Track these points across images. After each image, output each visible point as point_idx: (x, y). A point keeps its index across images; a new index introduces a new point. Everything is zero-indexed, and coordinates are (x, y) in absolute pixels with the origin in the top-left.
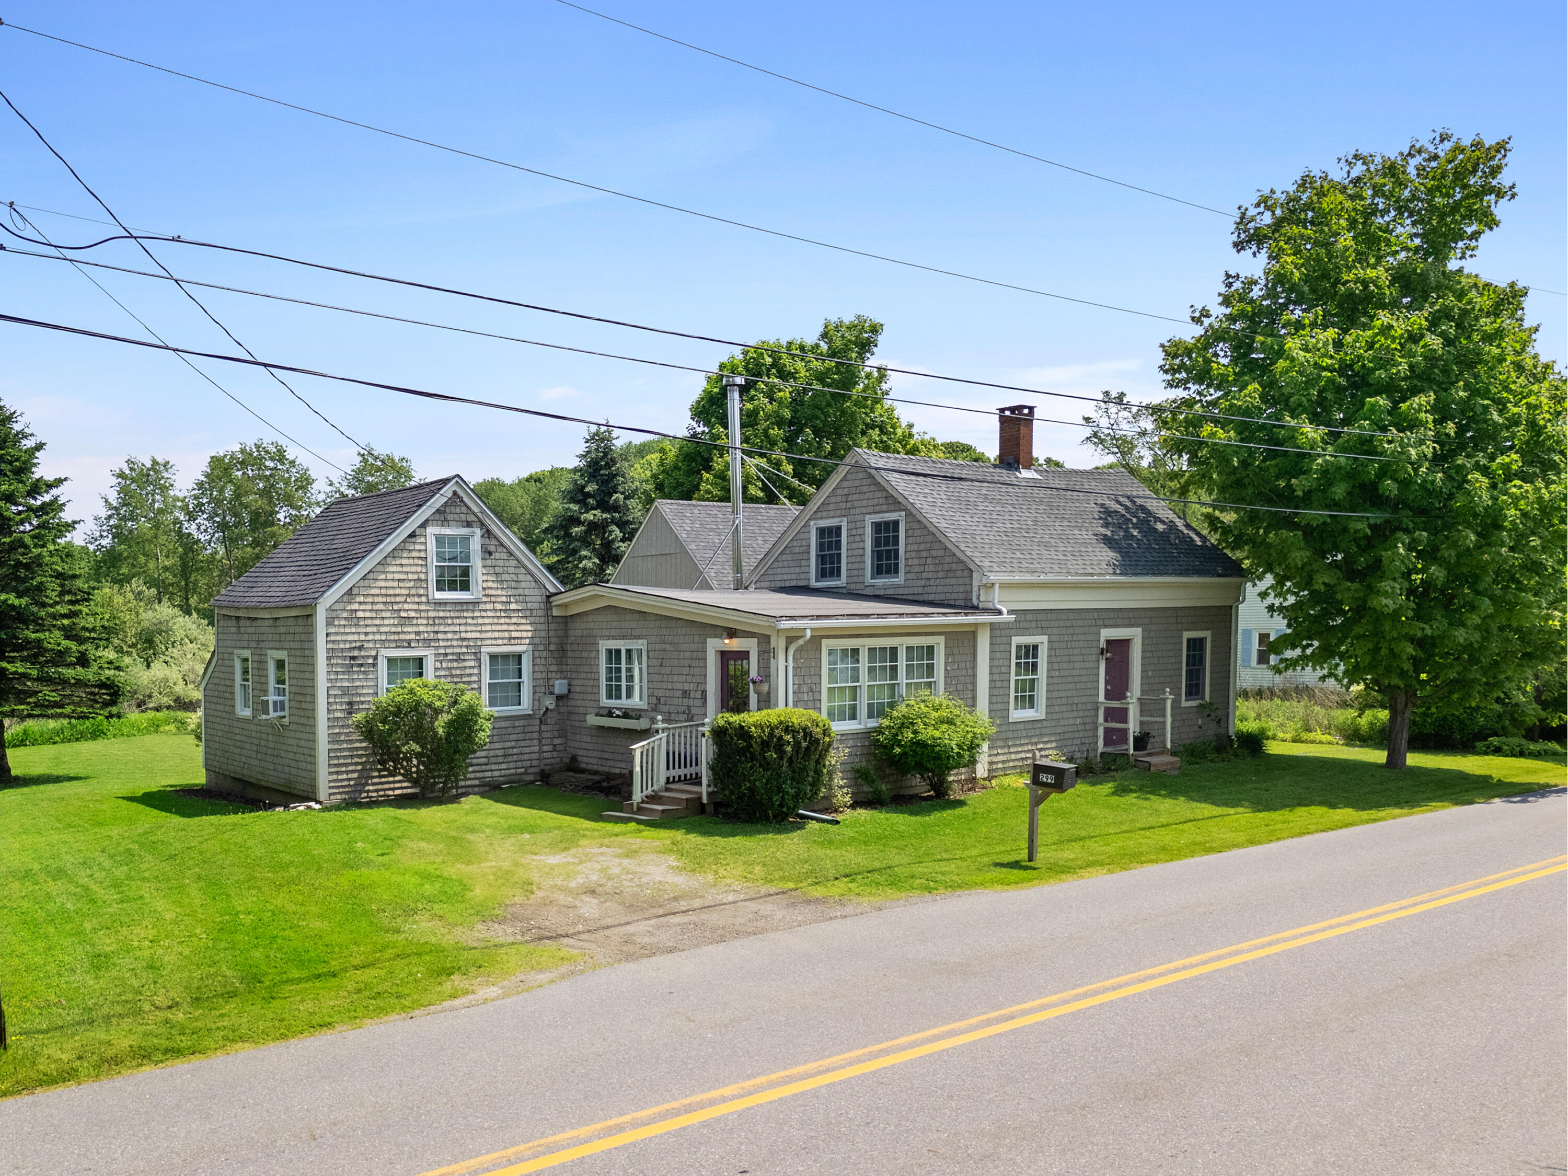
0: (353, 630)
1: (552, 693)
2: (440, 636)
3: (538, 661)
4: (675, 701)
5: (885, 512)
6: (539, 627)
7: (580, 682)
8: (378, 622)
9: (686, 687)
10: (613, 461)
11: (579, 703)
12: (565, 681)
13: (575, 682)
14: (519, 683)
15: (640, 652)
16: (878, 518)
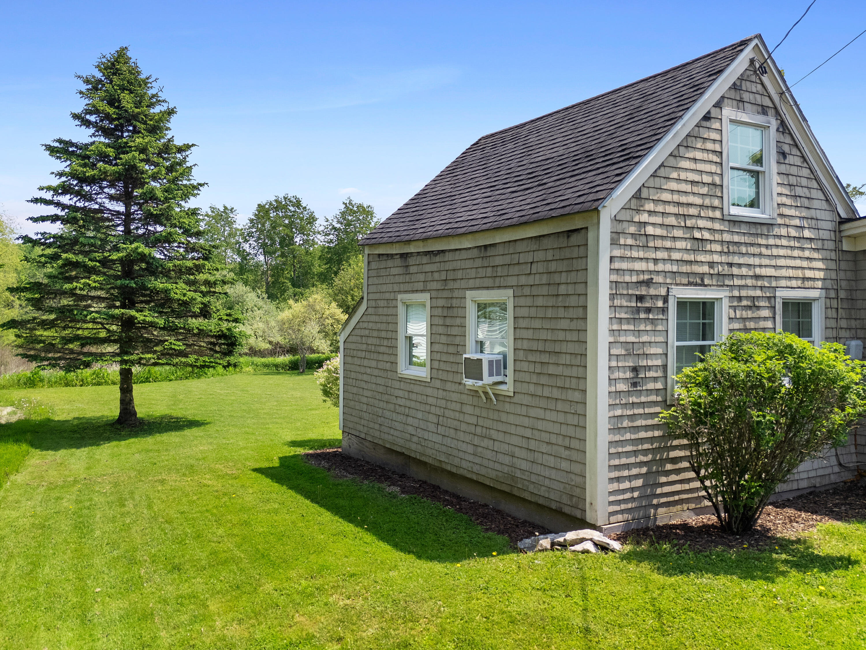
0: (641, 254)
2: (735, 271)
3: (827, 313)
6: (831, 265)
8: (668, 244)
12: (860, 343)
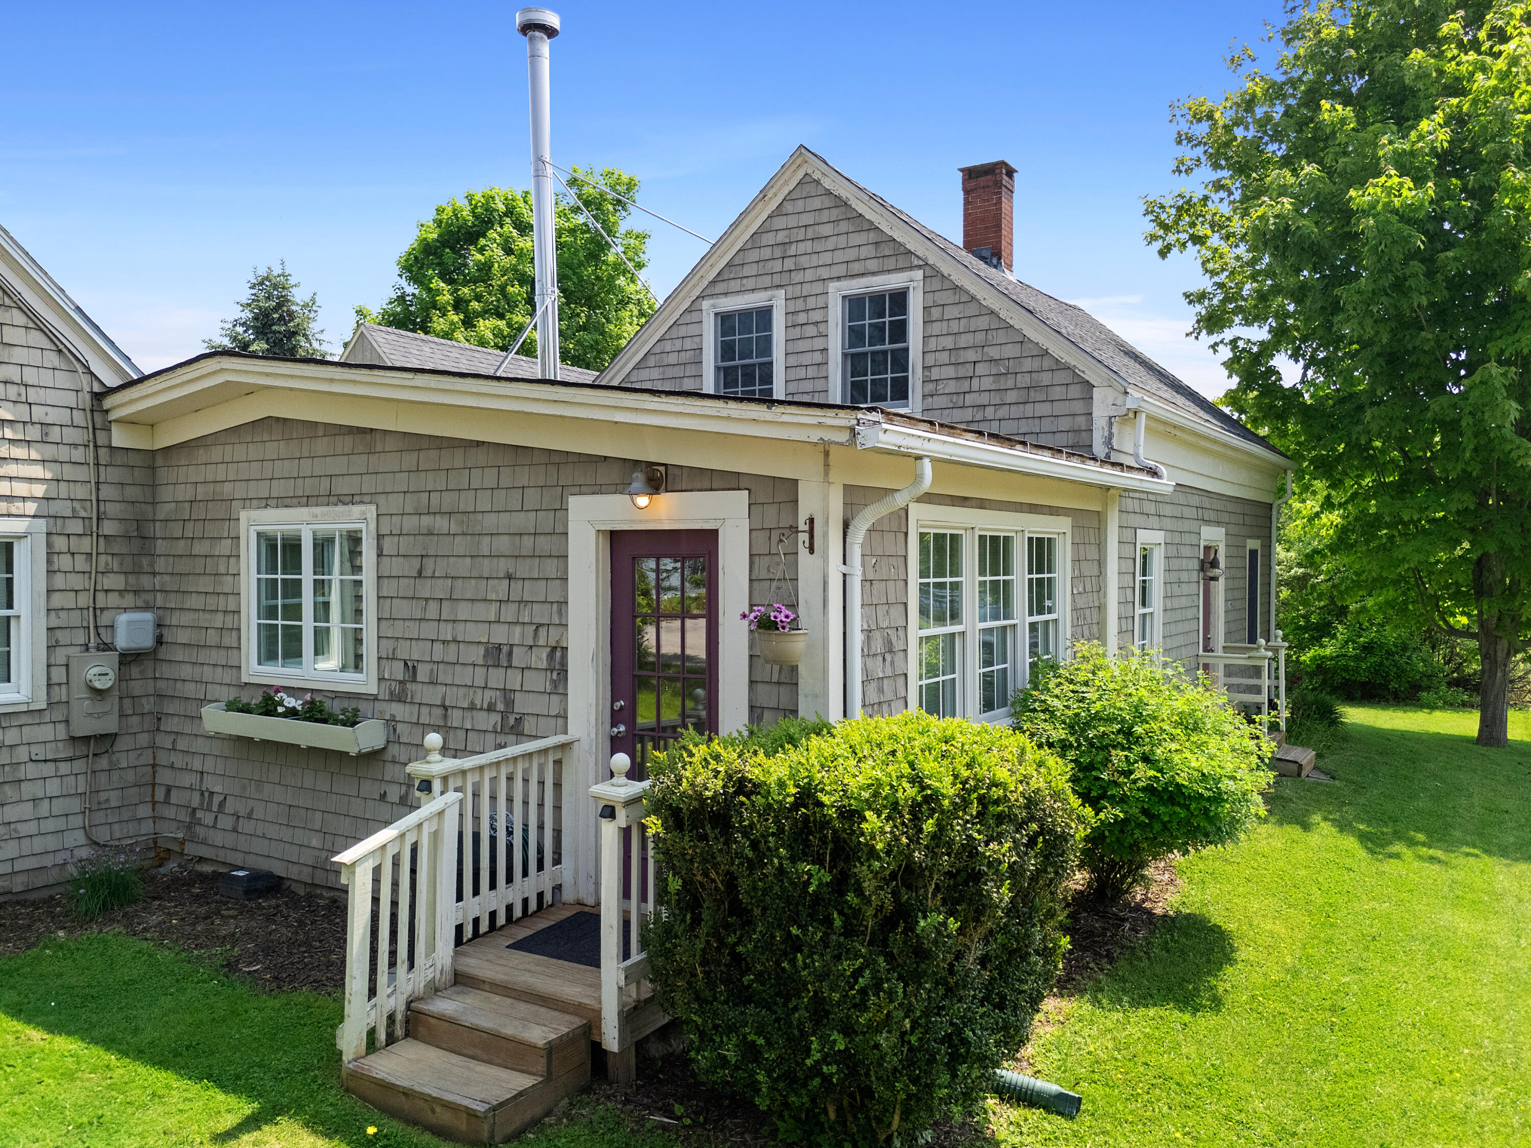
1: (106, 647)
3: (65, 562)
4: (464, 676)
5: (874, 274)
6: (69, 472)
7: (186, 619)
9: (500, 635)
10: (291, 315)
11: (186, 671)
12: (148, 616)
13: (174, 619)
14: (8, 618)
15: (354, 540)
16: (856, 287)
